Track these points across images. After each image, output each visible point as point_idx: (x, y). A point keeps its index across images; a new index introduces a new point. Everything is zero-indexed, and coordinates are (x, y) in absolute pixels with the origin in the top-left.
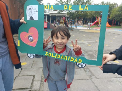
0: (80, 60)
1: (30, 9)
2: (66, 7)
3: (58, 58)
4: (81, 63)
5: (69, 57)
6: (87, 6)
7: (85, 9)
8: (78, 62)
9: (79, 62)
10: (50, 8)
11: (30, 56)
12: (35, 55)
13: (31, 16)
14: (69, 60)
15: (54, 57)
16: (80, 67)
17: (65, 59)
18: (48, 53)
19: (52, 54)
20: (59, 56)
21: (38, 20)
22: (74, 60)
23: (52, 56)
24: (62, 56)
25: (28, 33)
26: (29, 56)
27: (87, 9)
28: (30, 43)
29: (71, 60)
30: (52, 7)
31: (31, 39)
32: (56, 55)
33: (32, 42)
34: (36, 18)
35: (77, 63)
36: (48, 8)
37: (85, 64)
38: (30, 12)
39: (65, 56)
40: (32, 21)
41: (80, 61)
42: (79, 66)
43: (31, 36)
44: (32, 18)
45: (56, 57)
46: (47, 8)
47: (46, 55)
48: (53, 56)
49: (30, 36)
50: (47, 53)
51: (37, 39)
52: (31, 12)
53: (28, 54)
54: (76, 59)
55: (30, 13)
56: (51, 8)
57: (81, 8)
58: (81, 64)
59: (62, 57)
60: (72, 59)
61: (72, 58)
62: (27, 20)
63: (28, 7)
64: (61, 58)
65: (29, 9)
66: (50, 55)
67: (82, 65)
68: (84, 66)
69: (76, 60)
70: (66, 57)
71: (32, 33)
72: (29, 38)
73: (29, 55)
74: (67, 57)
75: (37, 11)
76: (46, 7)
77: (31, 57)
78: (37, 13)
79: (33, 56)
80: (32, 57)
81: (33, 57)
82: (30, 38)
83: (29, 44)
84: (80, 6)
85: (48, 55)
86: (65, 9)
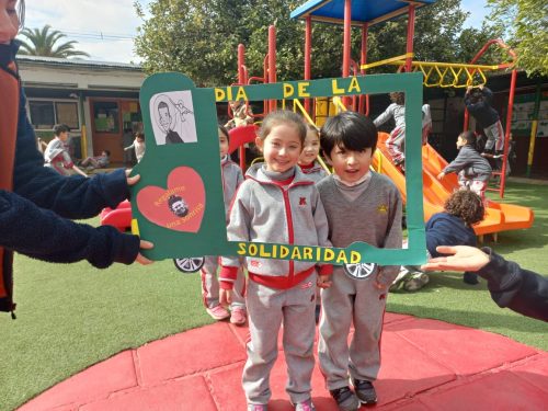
0: (353, 253)
1: (162, 105)
2: (288, 89)
3: (282, 256)
4: (361, 262)
5: (319, 250)
7: (350, 91)
8: (349, 263)
9: (352, 261)
10: (234, 98)
11: (185, 267)
12: (201, 259)
13: (170, 131)
14: (318, 258)
15: (269, 255)
17: (305, 257)
18: (248, 245)
19: (262, 247)
20: (284, 250)
21: (196, 140)
22: (336, 258)
23: (263, 254)
24: (296, 248)
25: (166, 188)
26: (182, 267)
27: (358, 90)
28: (178, 223)
29: (326, 259)
30: (241, 93)
31: (179, 208)
32: (275, 248)
33: (184, 219)
34: (189, 134)
35: (348, 266)
36: (230, 98)
38: (164, 116)
39: (305, 249)
41: (355, 257)
43: (179, 199)
45: (275, 256)
46: (223, 97)
47: (239, 252)
48: (265, 252)
49: (174, 199)
51: (201, 206)
52: (168, 114)
53: (175, 260)
54: (342, 252)
55: (165, 118)
56: (239, 96)
57: (339, 88)
59: (296, 253)
60: (329, 255)
61: (327, 250)
62: (158, 143)
63: (155, 101)
64: (293, 257)
65: (160, 107)
66: (253, 251)
68: (369, 273)
69: (340, 255)
70: (307, 251)
71: (183, 188)
72: (170, 204)
73: (182, 263)
74: (311, 250)
75: (192, 109)
76: (220, 94)
77: (189, 268)
78: (191, 118)
79: (197, 262)
80: (191, 269)
81: (196, 267)
82: (174, 205)
83: (174, 224)
84: (334, 82)
85: (247, 249)
86: (286, 95)
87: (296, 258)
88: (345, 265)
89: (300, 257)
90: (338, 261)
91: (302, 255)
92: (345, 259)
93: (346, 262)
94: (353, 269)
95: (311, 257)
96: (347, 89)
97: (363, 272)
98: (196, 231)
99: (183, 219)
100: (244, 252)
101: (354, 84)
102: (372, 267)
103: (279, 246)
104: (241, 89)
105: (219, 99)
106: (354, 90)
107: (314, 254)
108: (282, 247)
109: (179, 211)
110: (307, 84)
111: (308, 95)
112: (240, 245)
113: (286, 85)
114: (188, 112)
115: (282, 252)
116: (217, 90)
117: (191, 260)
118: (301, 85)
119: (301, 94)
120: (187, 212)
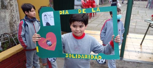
0: (99, 56)
3: (79, 58)
4: (101, 59)
5: (89, 56)
6: (98, 8)
7: (97, 11)
9: (99, 59)
10: (65, 13)
13: (47, 22)
14: (89, 58)
15: (75, 57)
16: (101, 63)
18: (69, 54)
19: (73, 55)
20: (79, 56)
21: (54, 25)
23: (73, 57)
24: (83, 55)
25: (46, 38)
26: (50, 60)
27: (99, 11)
28: (49, 48)
29: (91, 58)
32: (76, 55)
34: (52, 23)
37: (105, 59)
39: (85, 55)
40: (49, 26)
44: (48, 24)
45: (76, 58)
47: (66, 57)
51: (55, 43)
53: (48, 59)
54: (96, 56)
55: (46, 19)
57: (94, 10)
58: (101, 61)
60: (92, 57)
63: (43, 14)
64: (82, 58)
65: (45, 16)
66: (70, 56)
68: (104, 62)
70: (86, 56)
71: (50, 38)
72: (47, 42)
74: (87, 56)
76: (61, 12)
78: (53, 19)
79: (54, 59)
80: (52, 61)
81: (54, 61)
82: (48, 43)
85: (68, 56)
86: (79, 12)
87: (83, 58)
88: (97, 60)
89: (84, 58)
90: (95, 59)
91: (84, 57)
92: (97, 58)
94: (99, 61)
96: (96, 11)
98: (54, 50)
99: (50, 47)
100: (67, 56)
102: (105, 60)
103: (78, 55)
104: (67, 11)
105: (61, 14)
107: (88, 57)
108: (79, 55)
110: (85, 10)
111: (85, 12)
112: (67, 54)
113: (79, 10)
114: (52, 17)
115: (78, 56)
116: (60, 11)
117: (52, 59)
118: (83, 10)
119: (83, 12)
120: (51, 45)
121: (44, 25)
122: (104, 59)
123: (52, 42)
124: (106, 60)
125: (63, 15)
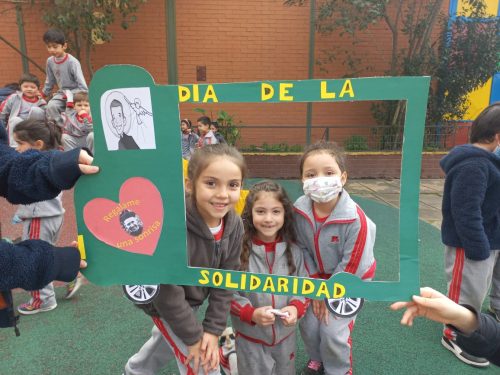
0: (336, 285)
1: (116, 103)
2: (267, 91)
3: (252, 288)
4: (345, 297)
5: (296, 281)
6: (348, 82)
7: (341, 95)
8: (332, 297)
9: (335, 296)
10: (202, 96)
11: (135, 295)
12: (155, 287)
13: (124, 134)
14: (295, 291)
15: (235, 286)
16: (343, 313)
17: (279, 290)
18: (212, 273)
19: (229, 276)
20: (255, 280)
21: (154, 147)
22: (316, 290)
23: (229, 285)
24: (269, 278)
25: (117, 201)
26: (132, 295)
27: (352, 95)
28: (131, 242)
29: (304, 292)
30: (210, 93)
31: (132, 225)
32: (244, 278)
33: (138, 239)
34: (146, 139)
35: (330, 301)
36: (196, 98)
37: (359, 300)
38: (116, 116)
39: (280, 279)
40: (131, 152)
41: (339, 291)
42: (338, 311)
43: (133, 215)
45: (243, 287)
46: (188, 96)
47: (202, 282)
48: (232, 281)
49: (126, 215)
50: (204, 272)
51: (158, 224)
52: (122, 115)
53: (124, 287)
54: (323, 284)
56: (207, 96)
57: (328, 91)
59: (269, 284)
60: (308, 287)
61: (306, 282)
62: (109, 149)
63: (106, 98)
64: (265, 289)
65: (112, 105)
66: (217, 280)
67: (347, 305)
69: (321, 287)
70: (282, 282)
71: (137, 202)
72: (122, 220)
73: (132, 291)
74: (286, 281)
75: (150, 111)
76: (184, 93)
77: (140, 297)
78: (149, 121)
79: (150, 291)
80: (143, 299)
81: (149, 297)
82: (127, 222)
83: (124, 244)
84: (324, 84)
85: (211, 280)
86: (265, 97)
87: (269, 290)
88: (326, 300)
89: (273, 290)
90: (318, 295)
91: (276, 287)
92: (326, 292)
93: (328, 296)
94: (336, 304)
95: (286, 290)
96: (338, 94)
97: (348, 309)
98: (151, 254)
99: (136, 238)
100: (206, 281)
101: (348, 88)
102: (358, 303)
103: (249, 276)
104: (210, 88)
105: (182, 99)
106: (347, 95)
107: (290, 286)
108: (252, 277)
109: (131, 228)
110: (290, 85)
111: (290, 99)
113: (264, 86)
114: (145, 113)
115: (252, 283)
116: (181, 89)
117: (143, 288)
118: (283, 87)
119: (283, 98)
120: (140, 231)
121: (113, 144)
122: (355, 299)
123: (142, 218)
124: (362, 301)
125: (196, 104)
